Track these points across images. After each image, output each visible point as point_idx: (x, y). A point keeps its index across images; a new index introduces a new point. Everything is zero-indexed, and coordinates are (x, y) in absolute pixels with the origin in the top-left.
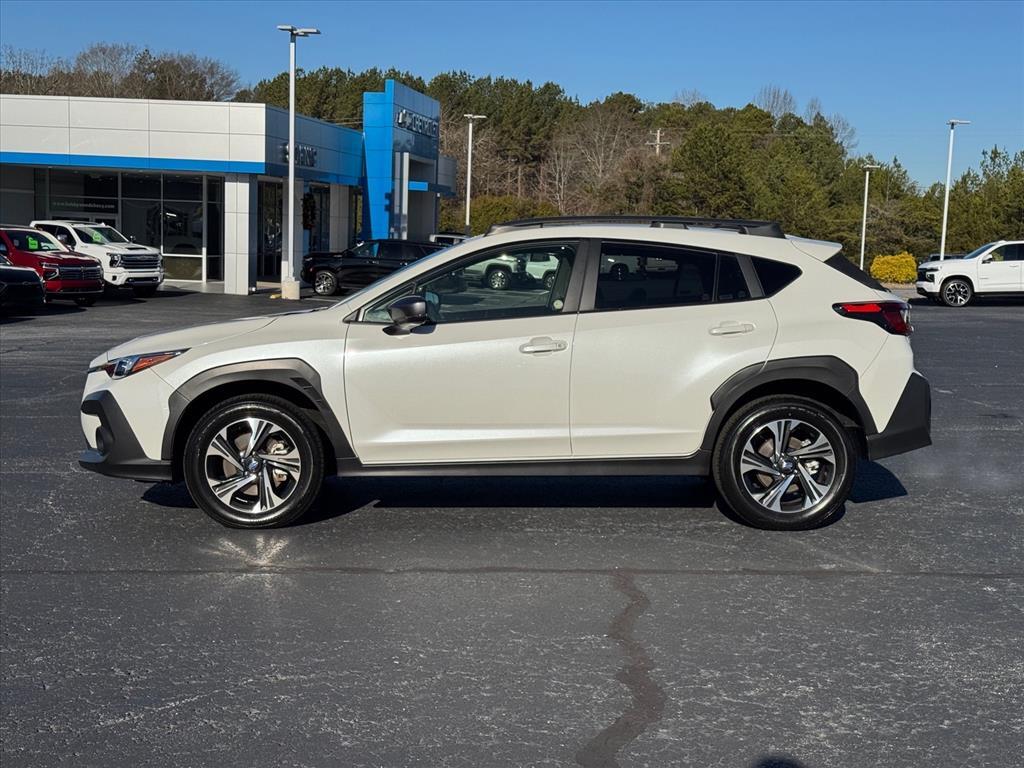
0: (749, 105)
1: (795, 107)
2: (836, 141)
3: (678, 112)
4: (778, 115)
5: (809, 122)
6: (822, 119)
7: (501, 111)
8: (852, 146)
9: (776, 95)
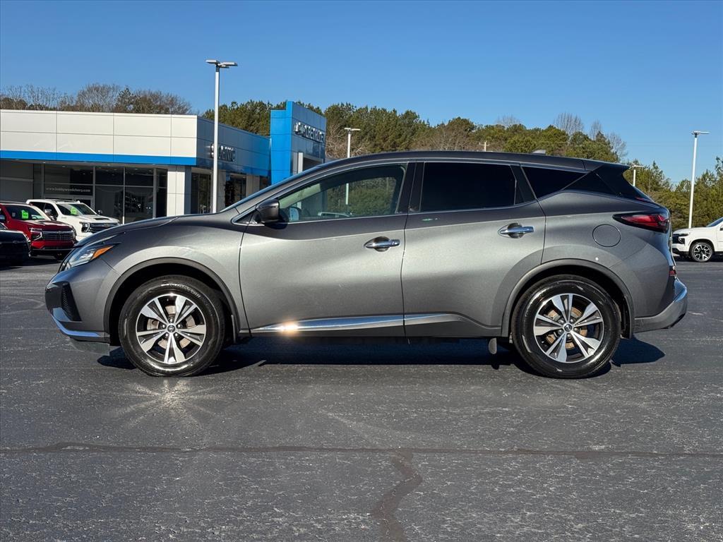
0: (550, 127)
1: (583, 127)
2: (612, 151)
3: (500, 131)
4: (570, 133)
5: (592, 138)
6: (602, 136)
7: (375, 131)
8: (624, 155)
9: (569, 120)
